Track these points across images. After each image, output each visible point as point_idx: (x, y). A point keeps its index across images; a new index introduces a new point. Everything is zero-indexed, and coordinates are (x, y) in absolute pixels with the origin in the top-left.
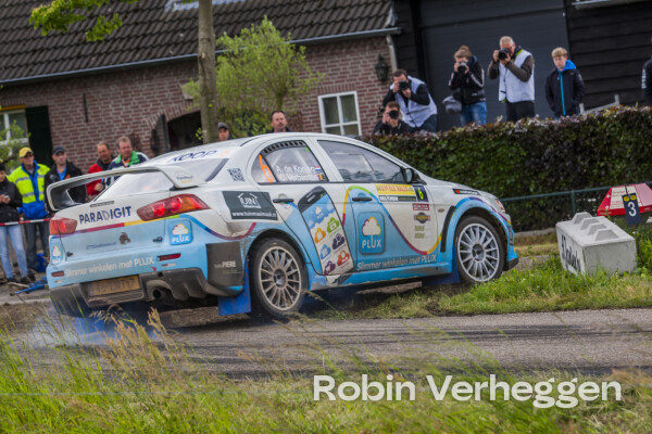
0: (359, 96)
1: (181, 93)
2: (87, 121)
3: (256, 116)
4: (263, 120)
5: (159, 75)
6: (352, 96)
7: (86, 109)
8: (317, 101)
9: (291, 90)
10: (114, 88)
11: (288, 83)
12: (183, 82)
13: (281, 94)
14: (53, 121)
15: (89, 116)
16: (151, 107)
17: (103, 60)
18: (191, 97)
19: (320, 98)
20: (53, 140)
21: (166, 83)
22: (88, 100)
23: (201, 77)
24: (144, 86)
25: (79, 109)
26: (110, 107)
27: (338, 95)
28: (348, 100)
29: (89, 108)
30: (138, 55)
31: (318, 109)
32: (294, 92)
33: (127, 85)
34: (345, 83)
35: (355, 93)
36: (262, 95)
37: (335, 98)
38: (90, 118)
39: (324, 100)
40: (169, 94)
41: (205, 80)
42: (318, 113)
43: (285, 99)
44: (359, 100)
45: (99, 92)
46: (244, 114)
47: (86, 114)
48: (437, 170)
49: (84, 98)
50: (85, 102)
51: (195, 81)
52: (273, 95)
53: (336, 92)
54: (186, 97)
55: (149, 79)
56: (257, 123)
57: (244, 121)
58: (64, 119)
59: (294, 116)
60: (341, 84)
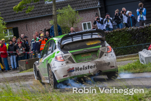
0: (92, 23)
1: (49, 23)
2: (27, 30)
3: (67, 28)
4: (69, 29)
5: (44, 19)
6: (90, 23)
7: (27, 28)
8: (81, 24)
9: (75, 22)
10: (33, 23)
11: (74, 20)
12: (50, 21)
13: (73, 23)
14: (19, 31)
15: (28, 29)
16: (42, 27)
17: (31, 16)
18: (52, 24)
19: (82, 24)
20: (19, 35)
21: (46, 21)
22: (27, 26)
23: (54, 19)
24: (40, 22)
25: (25, 28)
26: (33, 27)
27: (87, 23)
28: (89, 24)
29: (28, 27)
30: (39, 15)
31: (82, 26)
32: (76, 22)
33: (36, 22)
34: (88, 20)
35: (91, 22)
36: (68, 23)
37: (86, 23)
38: (28, 30)
39: (83, 24)
40: (46, 24)
41: (54, 20)
42: (82, 27)
43: (74, 24)
44: (92, 24)
45: (30, 24)
46: (64, 28)
47: (27, 29)
48: (110, 40)
49: (26, 25)
50: (26, 26)
51: (52, 20)
52: (71, 23)
53: (86, 22)
54: (51, 24)
55: (42, 20)
56: (67, 30)
57: (64, 29)
58: (21, 30)
59: (76, 28)
60: (87, 20)
